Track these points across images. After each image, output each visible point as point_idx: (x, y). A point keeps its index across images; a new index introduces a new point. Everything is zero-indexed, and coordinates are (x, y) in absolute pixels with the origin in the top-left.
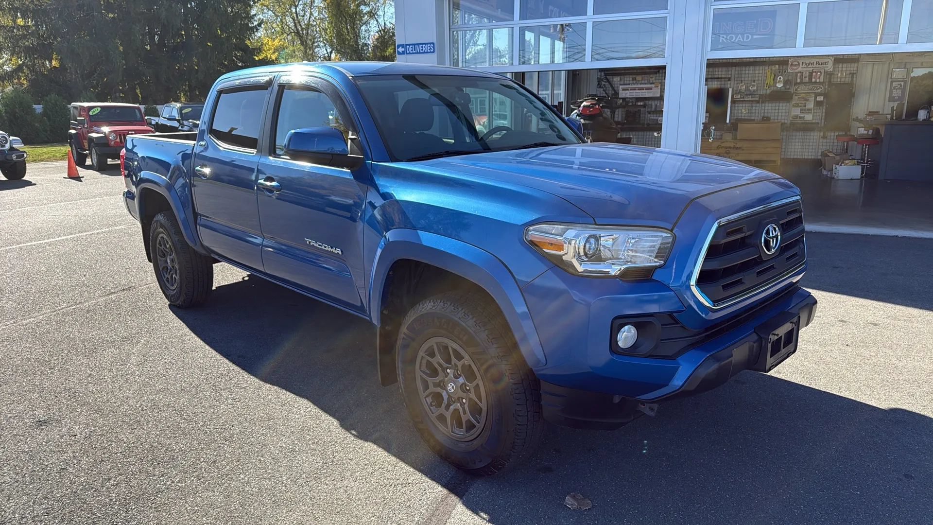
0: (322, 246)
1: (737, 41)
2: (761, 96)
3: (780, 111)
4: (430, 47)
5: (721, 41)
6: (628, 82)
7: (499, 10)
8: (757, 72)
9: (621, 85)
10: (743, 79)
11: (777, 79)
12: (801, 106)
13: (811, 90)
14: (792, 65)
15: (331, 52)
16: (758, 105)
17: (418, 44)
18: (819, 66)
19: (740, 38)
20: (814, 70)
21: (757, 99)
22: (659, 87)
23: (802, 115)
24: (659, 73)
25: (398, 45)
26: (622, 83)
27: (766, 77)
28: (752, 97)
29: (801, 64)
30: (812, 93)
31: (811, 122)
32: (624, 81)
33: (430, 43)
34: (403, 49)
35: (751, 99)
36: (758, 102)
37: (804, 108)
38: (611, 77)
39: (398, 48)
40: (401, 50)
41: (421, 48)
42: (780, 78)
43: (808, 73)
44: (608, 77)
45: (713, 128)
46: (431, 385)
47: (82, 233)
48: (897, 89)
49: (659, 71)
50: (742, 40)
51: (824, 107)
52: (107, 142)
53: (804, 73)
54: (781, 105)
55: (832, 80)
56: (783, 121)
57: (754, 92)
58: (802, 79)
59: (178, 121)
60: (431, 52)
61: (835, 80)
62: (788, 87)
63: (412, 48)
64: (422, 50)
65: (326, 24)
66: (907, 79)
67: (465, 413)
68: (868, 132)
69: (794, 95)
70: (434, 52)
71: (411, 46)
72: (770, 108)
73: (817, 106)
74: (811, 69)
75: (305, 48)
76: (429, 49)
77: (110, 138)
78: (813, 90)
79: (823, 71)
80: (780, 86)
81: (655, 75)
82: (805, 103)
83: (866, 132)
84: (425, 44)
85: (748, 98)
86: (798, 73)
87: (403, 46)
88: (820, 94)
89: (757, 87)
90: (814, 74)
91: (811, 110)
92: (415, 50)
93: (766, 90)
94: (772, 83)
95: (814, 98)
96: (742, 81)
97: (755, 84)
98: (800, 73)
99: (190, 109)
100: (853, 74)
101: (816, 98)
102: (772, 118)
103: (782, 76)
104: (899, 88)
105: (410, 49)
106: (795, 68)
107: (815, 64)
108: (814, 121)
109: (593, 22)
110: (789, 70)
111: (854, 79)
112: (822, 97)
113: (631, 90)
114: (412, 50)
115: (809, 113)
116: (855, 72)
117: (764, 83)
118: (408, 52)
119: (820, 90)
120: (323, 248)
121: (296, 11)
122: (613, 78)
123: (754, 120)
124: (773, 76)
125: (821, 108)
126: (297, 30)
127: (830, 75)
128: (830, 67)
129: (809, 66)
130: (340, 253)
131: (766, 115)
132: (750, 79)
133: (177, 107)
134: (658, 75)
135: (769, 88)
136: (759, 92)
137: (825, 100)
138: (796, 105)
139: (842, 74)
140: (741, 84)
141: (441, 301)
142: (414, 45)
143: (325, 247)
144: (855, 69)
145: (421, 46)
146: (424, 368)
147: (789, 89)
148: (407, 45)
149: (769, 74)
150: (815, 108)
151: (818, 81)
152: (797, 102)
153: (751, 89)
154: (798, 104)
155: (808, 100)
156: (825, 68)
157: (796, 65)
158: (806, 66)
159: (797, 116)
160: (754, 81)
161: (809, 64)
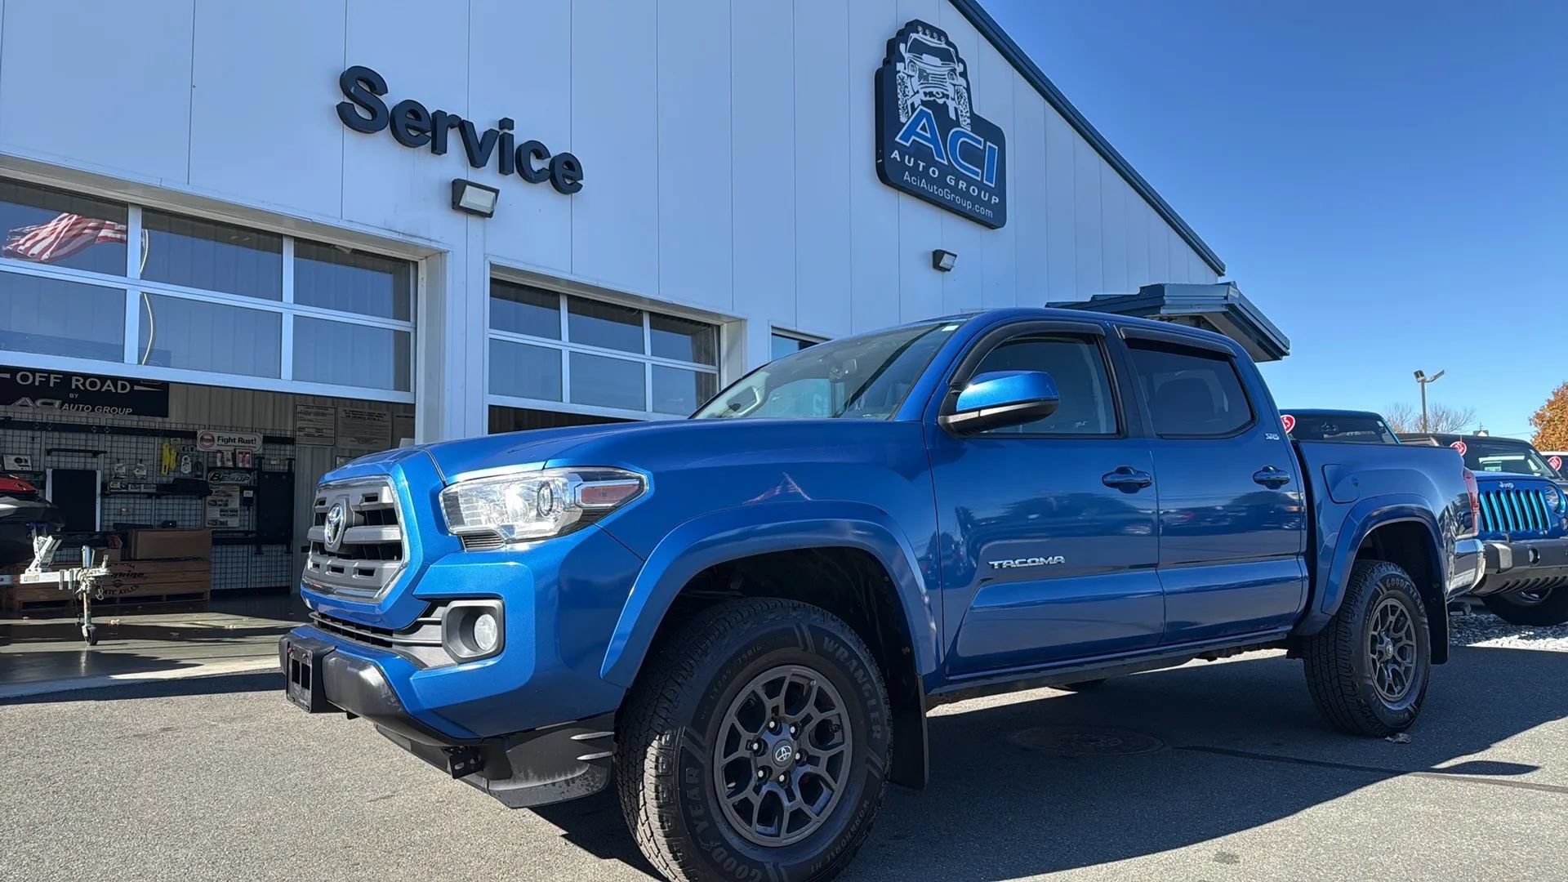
1: (103, 390)
2: (159, 486)
3: (190, 512)
5: (73, 387)
8: (144, 446)
10: (121, 456)
11: (181, 461)
12: (220, 505)
14: (202, 439)
16: (149, 501)
18: (243, 444)
19: (109, 386)
20: (238, 451)
23: (222, 520)
27: (162, 455)
28: (140, 488)
29: (216, 439)
30: (236, 484)
31: (237, 529)
35: (137, 491)
36: (152, 496)
37: (226, 508)
42: (186, 459)
43: (230, 453)
50: (114, 391)
51: (255, 508)
53: (224, 453)
54: (188, 502)
55: (263, 467)
57: (144, 478)
58: (223, 462)
61: (266, 468)
62: (200, 473)
69: (208, 486)
72: (174, 507)
73: (244, 505)
74: (233, 448)
78: (237, 480)
79: (250, 453)
80: (187, 472)
82: (227, 501)
85: (132, 488)
86: (217, 452)
88: (247, 488)
89: (150, 472)
90: (239, 456)
91: (237, 511)
93: (163, 476)
94: (173, 466)
95: (238, 493)
96: (118, 459)
97: (143, 465)
98: (220, 452)
101: (242, 493)
102: (180, 523)
103: (187, 454)
106: (208, 444)
107: (237, 441)
108: (241, 529)
110: (198, 447)
111: (293, 468)
112: (252, 492)
115: (234, 515)
116: (289, 457)
117: (160, 465)
119: (246, 482)
123: (148, 526)
124: (175, 454)
125: (251, 508)
127: (259, 459)
128: (258, 448)
129: (229, 444)
131: (169, 517)
132: (132, 456)
135: (168, 473)
136: (153, 480)
137: (256, 497)
138: (214, 504)
139: (276, 461)
140: (118, 465)
144: (290, 453)
147: (203, 476)
149: (169, 449)
150: (243, 508)
151: (247, 466)
152: (215, 498)
153: (136, 473)
154: (215, 501)
155: (230, 495)
156: (254, 450)
157: (208, 440)
158: (223, 443)
159: (216, 521)
160: (141, 461)
161: (229, 440)
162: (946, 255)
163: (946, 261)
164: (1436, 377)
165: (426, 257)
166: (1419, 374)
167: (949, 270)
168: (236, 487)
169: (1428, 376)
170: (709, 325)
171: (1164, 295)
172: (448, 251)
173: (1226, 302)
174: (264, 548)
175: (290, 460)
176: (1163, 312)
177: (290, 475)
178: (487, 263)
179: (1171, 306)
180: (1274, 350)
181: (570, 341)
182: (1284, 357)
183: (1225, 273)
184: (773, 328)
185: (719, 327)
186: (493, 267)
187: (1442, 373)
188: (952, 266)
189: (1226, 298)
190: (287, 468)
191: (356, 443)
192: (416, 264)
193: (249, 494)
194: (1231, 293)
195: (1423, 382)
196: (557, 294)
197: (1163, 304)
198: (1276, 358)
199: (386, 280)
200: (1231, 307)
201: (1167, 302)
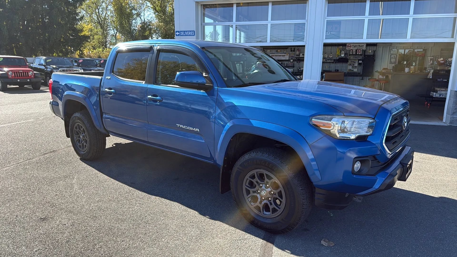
0: (187, 128)
2: (334, 60)
3: (343, 67)
4: (192, 32)
6: (274, 53)
7: (219, 16)
8: (333, 49)
9: (271, 54)
10: (326, 52)
11: (341, 53)
13: (356, 58)
14: (348, 46)
15: (117, 33)
16: (333, 64)
17: (186, 31)
18: (360, 47)
20: (358, 49)
21: (333, 61)
22: (288, 55)
23: (352, 69)
24: (288, 49)
25: (176, 31)
26: (271, 53)
27: (337, 51)
28: (331, 61)
29: (352, 46)
30: (357, 59)
32: (272, 52)
33: (193, 31)
34: (179, 33)
35: (330, 61)
36: (333, 63)
37: (353, 66)
38: (266, 50)
39: (176, 33)
40: (177, 33)
41: (188, 33)
42: (343, 52)
43: (355, 50)
44: (264, 50)
45: (325, 74)
46: (251, 192)
47: (11, 123)
48: (393, 58)
49: (288, 48)
51: (362, 66)
52: (7, 76)
53: (353, 50)
54: (343, 64)
55: (365, 54)
56: (344, 72)
57: (331, 58)
58: (352, 53)
59: (44, 66)
60: (193, 35)
61: (366, 54)
62: (346, 56)
63: (183, 33)
64: (188, 34)
65: (114, 19)
66: (397, 54)
67: (271, 204)
68: (383, 77)
69: (349, 60)
70: (194, 35)
71: (183, 32)
72: (338, 66)
73: (359, 65)
74: (356, 48)
75: (103, 30)
76: (192, 34)
77: (9, 74)
78: (357, 58)
79: (361, 49)
80: (343, 56)
81: (286, 50)
82: (354, 64)
83: (382, 77)
84: (190, 31)
85: (329, 61)
86: (351, 50)
87: (178, 32)
88: (360, 60)
89: (333, 56)
90: (358, 51)
91: (357, 67)
92: (185, 34)
93: (337, 57)
94: (339, 55)
95: (357, 62)
96: (326, 53)
97: (332, 54)
98: (352, 50)
99: (51, 60)
100: (374, 51)
102: (339, 70)
103: (343, 51)
104: (394, 58)
105: (182, 33)
106: (350, 47)
107: (358, 46)
108: (357, 72)
109: (271, 24)
110: (347, 49)
111: (375, 53)
112: (361, 61)
113: (275, 56)
114: (183, 34)
115: (356, 68)
116: (375, 50)
117: (336, 54)
118: (181, 35)
119: (360, 58)
120: (188, 128)
121: (99, 12)
122: (267, 50)
123: (331, 71)
124: (340, 51)
125: (361, 66)
126: (99, 21)
127: (364, 51)
128: (364, 48)
129: (355, 47)
130: (199, 131)
131: (336, 69)
132: (329, 52)
133: (43, 59)
134: (287, 49)
135: (338, 56)
136: (333, 58)
137: (362, 63)
138: (350, 65)
139: (370, 52)
140: (325, 55)
141: (260, 153)
142: (184, 31)
143: (189, 128)
144: (375, 49)
145: (188, 32)
146: (247, 184)
147: (347, 57)
148: (180, 31)
149: (338, 50)
150: (358, 66)
151: (359, 54)
152: (350, 63)
153: (330, 57)
154: (351, 64)
155: (355, 62)
156: (362, 48)
157: (350, 46)
158: (354, 47)
159: (350, 70)
160: (331, 53)
161: (356, 46)
168: (357, 60)
174: (364, 78)
177: (374, 56)
190: (373, 53)
191: (399, 44)
193: (361, 62)
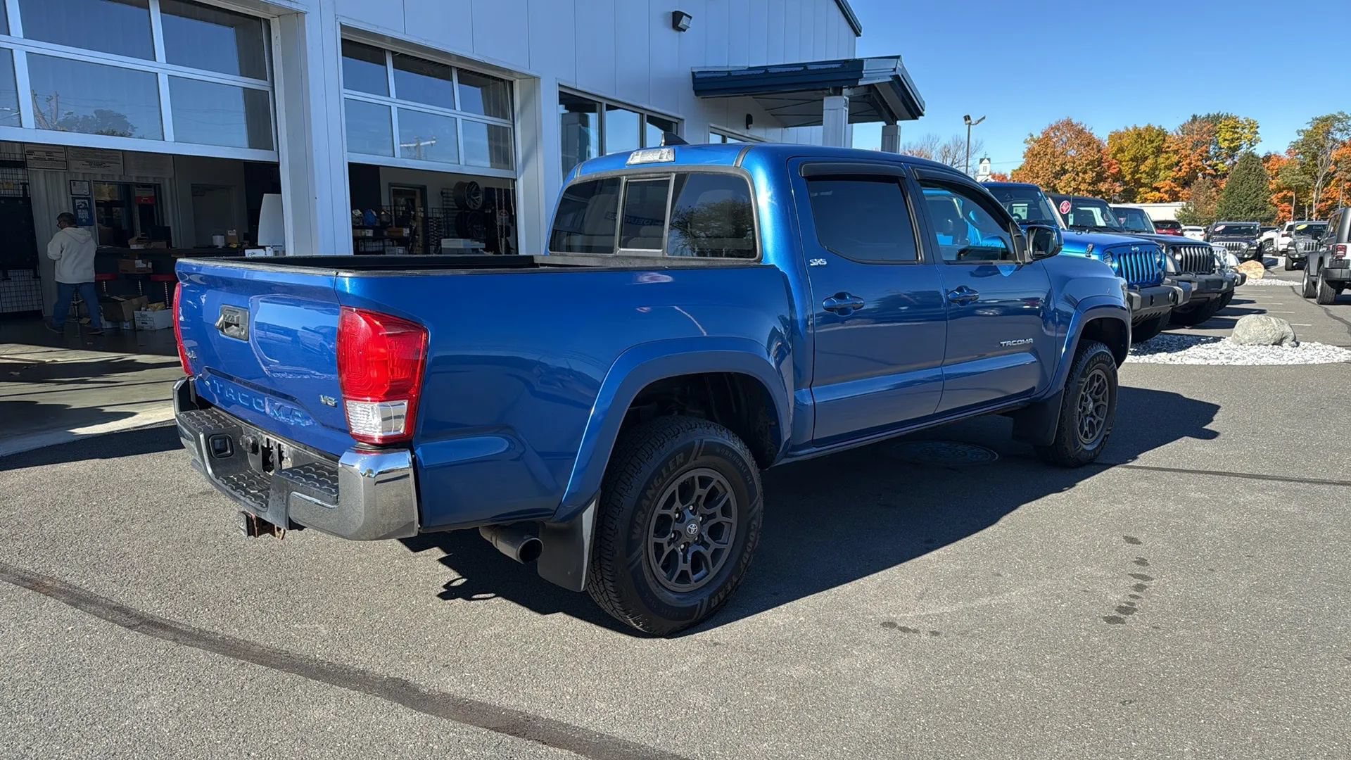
48: (82, 209)
66: (90, 197)
111: (28, 192)
116: (26, 182)
139: (8, 184)
144: (25, 177)
162: (684, 17)
163: (684, 21)
164: (979, 121)
165: (279, 16)
166: (967, 118)
167: (684, 30)
169: (973, 120)
170: (502, 80)
171: (862, 70)
172: (306, 13)
173: (894, 73)
174: (10, 273)
175: (24, 185)
176: (860, 83)
177: (27, 200)
178: (338, 23)
179: (867, 79)
180: (914, 112)
181: (397, 98)
182: (921, 118)
183: (861, 34)
184: (560, 85)
185: (511, 83)
186: (343, 28)
187: (984, 118)
188: (688, 27)
189: (895, 70)
190: (21, 192)
191: (89, 166)
192: (268, 22)
194: (898, 65)
195: (970, 124)
196: (382, 51)
197: (862, 76)
198: (915, 118)
199: (228, 35)
200: (897, 77)
201: (865, 75)
